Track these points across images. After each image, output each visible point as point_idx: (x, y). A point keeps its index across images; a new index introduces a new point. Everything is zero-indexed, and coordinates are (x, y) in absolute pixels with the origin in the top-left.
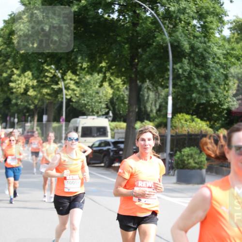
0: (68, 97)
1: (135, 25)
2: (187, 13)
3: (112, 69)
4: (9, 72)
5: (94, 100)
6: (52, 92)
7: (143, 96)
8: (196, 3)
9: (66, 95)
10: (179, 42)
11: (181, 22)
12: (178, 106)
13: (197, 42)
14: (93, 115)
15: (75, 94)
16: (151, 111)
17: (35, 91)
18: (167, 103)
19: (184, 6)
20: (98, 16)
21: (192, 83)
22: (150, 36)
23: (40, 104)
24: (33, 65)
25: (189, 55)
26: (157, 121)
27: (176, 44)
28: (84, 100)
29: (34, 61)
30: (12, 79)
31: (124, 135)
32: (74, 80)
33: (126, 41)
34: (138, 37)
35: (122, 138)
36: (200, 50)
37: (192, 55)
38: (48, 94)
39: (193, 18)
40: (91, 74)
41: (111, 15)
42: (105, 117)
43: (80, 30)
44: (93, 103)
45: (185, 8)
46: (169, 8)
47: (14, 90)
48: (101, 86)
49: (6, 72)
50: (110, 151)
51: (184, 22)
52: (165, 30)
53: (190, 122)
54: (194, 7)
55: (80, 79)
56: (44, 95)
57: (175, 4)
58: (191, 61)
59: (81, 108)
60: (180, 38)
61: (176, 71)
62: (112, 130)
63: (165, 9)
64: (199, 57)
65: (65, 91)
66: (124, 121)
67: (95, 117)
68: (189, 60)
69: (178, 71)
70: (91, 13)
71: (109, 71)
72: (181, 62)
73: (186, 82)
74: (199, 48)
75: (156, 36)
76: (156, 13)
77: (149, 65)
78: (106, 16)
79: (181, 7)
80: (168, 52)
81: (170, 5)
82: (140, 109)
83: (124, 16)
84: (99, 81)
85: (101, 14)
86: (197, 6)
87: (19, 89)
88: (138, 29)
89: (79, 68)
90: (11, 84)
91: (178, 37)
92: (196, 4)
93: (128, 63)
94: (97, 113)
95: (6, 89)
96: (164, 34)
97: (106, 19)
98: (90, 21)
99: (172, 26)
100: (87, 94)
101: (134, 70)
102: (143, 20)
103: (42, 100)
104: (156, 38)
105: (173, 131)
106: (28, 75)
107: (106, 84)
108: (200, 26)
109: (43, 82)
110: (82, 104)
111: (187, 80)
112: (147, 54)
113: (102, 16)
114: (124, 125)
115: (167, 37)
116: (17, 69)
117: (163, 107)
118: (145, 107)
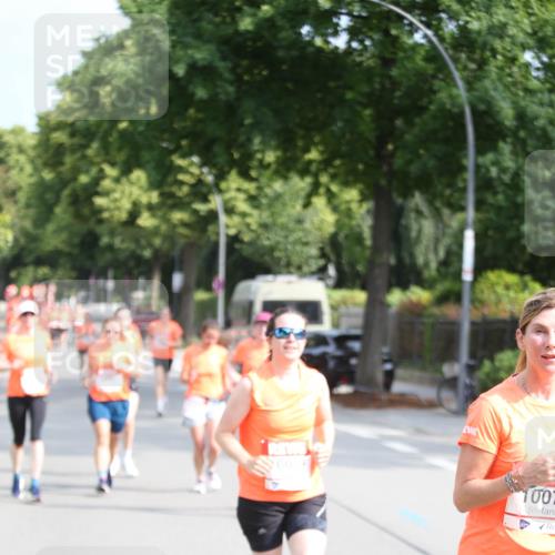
0: (232, 232)
1: (387, 62)
2: (509, 36)
3: (335, 167)
4: (94, 171)
5: (291, 239)
6: (193, 219)
7: (407, 228)
8: (530, 11)
9: (226, 226)
10: (489, 103)
11: (494, 57)
12: (488, 252)
13: (534, 102)
14: (290, 273)
15: (248, 225)
16: (427, 264)
17: (153, 216)
18: (461, 246)
19: (502, 19)
20: (302, 42)
21: (519, 199)
22: (421, 90)
23: (166, 246)
24: (146, 156)
25: (515, 133)
26: (441, 288)
27: (482, 107)
28: (268, 239)
29: (151, 147)
30: (99, 189)
31: (359, 321)
32: (245, 191)
33: (364, 101)
34: (393, 91)
35: (356, 328)
36: (541, 122)
37: (522, 134)
38: (184, 224)
39: (524, 47)
40: (286, 178)
41: (331, 40)
42: (316, 277)
43: (260, 74)
44: (289, 247)
45: (504, 25)
46: (467, 22)
47: (106, 215)
48: (307, 205)
49: (87, 172)
50: (327, 357)
51: (504, 56)
52: (457, 75)
53: (516, 292)
54: (526, 21)
55: (260, 188)
56: (175, 226)
57: (482, 14)
58: (519, 147)
59: (262, 256)
60: (492, 93)
61: (483, 170)
62: (334, 308)
63: (459, 27)
64: (538, 138)
65: (223, 219)
66: (363, 287)
67: (293, 278)
68: (514, 145)
69: (488, 171)
70: (283, 35)
71: (325, 170)
72: (495, 149)
73: (507, 197)
74: (536, 118)
75: (436, 88)
76: (436, 34)
77: (419, 156)
78: (318, 42)
79: (494, 20)
80: (463, 127)
81: (470, 16)
82: (400, 260)
83: (361, 42)
84: (303, 194)
85: (307, 39)
86: (533, 19)
87: (116, 213)
88: (394, 72)
89: (255, 163)
90: (99, 201)
91: (486, 91)
92: (530, 15)
93: (372, 153)
94: (299, 268)
95: (86, 211)
96: (456, 86)
97: (320, 50)
98: (281, 53)
99: (473, 66)
100: (274, 224)
101: (385, 168)
102: (405, 51)
103: (170, 238)
104: (434, 92)
105: (475, 312)
106: (139, 179)
107: (320, 202)
108: (539, 65)
109: (172, 195)
110: (264, 247)
111: (510, 192)
112: (416, 130)
113: (310, 43)
114: (360, 296)
115: (461, 90)
116: (113, 164)
117: (453, 256)
118: (412, 255)
